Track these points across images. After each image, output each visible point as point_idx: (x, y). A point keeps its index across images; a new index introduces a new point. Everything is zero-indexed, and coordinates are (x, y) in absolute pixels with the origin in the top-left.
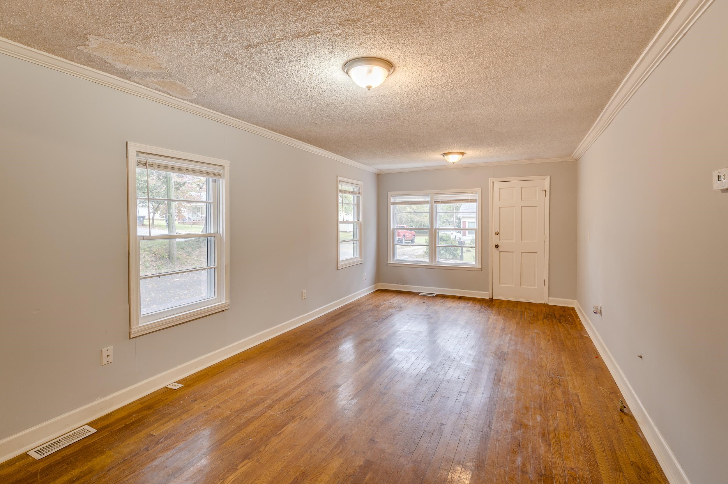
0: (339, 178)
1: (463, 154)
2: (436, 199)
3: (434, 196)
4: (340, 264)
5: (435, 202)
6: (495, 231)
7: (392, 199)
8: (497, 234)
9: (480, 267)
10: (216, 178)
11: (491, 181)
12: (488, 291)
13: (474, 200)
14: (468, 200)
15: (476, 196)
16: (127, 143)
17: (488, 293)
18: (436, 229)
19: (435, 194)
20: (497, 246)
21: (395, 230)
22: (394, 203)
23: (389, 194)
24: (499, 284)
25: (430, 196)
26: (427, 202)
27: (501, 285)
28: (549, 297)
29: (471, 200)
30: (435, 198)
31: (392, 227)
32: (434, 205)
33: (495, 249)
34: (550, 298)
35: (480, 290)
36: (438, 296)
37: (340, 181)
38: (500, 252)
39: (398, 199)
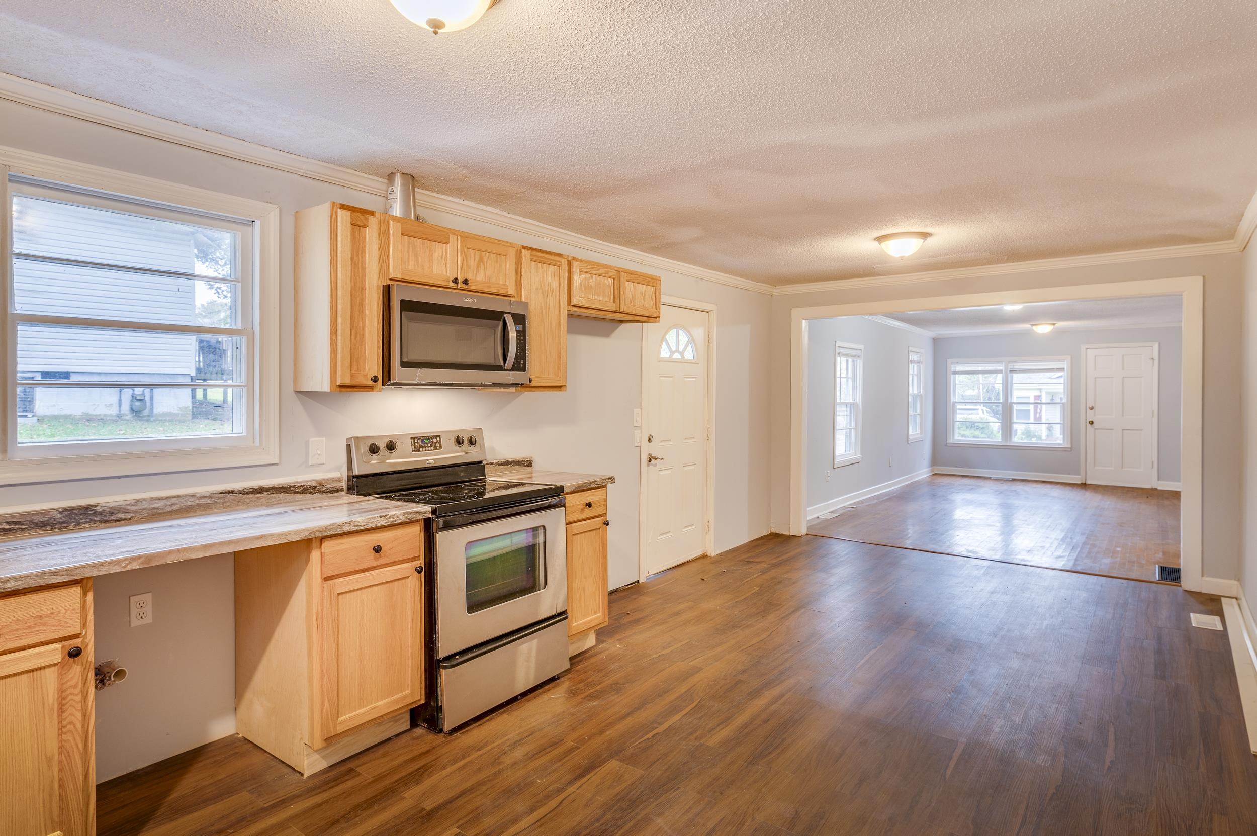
0: (910, 349)
1: (1054, 324)
2: (1012, 367)
3: (1010, 364)
4: (910, 437)
5: (1010, 371)
6: (1090, 404)
7: (954, 368)
8: (1092, 408)
9: (1070, 447)
10: (855, 359)
11: (1083, 347)
12: (1079, 474)
13: (1062, 369)
14: (1054, 369)
15: (1065, 365)
16: (835, 342)
17: (1079, 476)
18: (1012, 403)
19: (1009, 362)
20: (1092, 423)
21: (956, 404)
22: (955, 373)
23: (949, 361)
24: (1094, 466)
25: (1003, 364)
26: (1000, 372)
27: (1098, 468)
28: (1158, 480)
29: (1057, 369)
30: (1010, 366)
31: (952, 400)
32: (1009, 375)
33: (1089, 425)
34: (1160, 482)
35: (1069, 474)
36: (1014, 480)
37: (911, 351)
38: (1095, 429)
39: (960, 368)
